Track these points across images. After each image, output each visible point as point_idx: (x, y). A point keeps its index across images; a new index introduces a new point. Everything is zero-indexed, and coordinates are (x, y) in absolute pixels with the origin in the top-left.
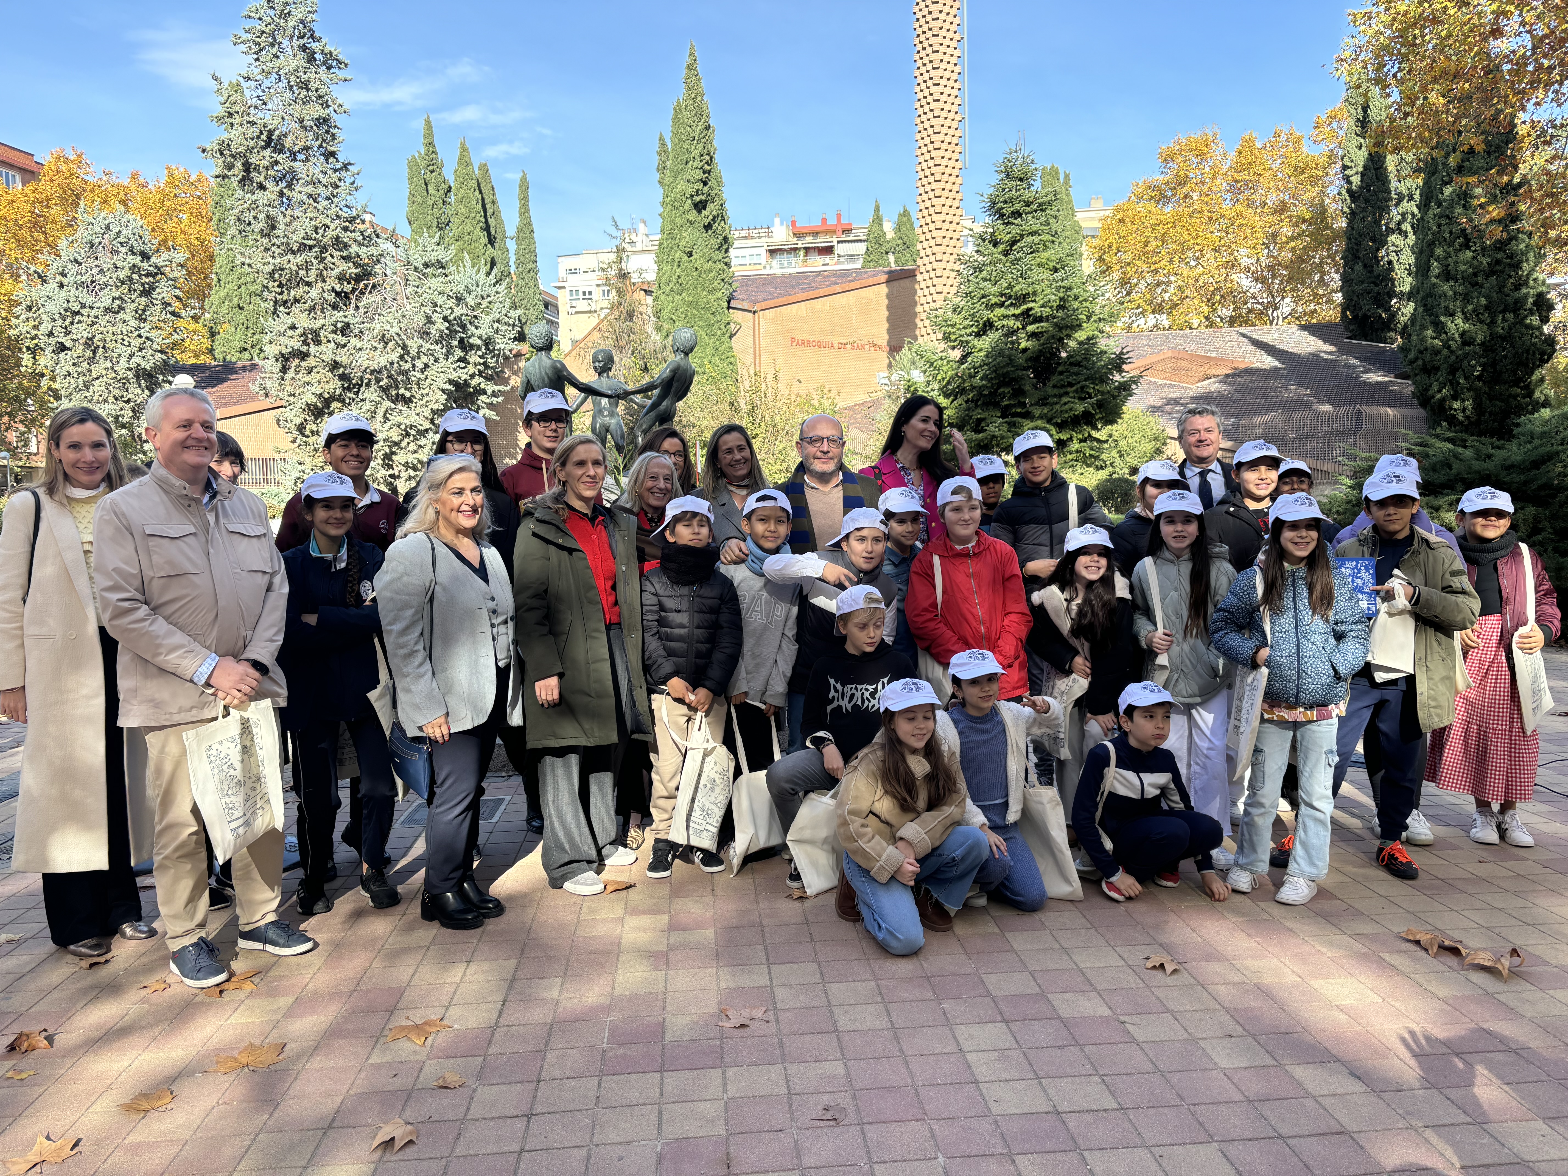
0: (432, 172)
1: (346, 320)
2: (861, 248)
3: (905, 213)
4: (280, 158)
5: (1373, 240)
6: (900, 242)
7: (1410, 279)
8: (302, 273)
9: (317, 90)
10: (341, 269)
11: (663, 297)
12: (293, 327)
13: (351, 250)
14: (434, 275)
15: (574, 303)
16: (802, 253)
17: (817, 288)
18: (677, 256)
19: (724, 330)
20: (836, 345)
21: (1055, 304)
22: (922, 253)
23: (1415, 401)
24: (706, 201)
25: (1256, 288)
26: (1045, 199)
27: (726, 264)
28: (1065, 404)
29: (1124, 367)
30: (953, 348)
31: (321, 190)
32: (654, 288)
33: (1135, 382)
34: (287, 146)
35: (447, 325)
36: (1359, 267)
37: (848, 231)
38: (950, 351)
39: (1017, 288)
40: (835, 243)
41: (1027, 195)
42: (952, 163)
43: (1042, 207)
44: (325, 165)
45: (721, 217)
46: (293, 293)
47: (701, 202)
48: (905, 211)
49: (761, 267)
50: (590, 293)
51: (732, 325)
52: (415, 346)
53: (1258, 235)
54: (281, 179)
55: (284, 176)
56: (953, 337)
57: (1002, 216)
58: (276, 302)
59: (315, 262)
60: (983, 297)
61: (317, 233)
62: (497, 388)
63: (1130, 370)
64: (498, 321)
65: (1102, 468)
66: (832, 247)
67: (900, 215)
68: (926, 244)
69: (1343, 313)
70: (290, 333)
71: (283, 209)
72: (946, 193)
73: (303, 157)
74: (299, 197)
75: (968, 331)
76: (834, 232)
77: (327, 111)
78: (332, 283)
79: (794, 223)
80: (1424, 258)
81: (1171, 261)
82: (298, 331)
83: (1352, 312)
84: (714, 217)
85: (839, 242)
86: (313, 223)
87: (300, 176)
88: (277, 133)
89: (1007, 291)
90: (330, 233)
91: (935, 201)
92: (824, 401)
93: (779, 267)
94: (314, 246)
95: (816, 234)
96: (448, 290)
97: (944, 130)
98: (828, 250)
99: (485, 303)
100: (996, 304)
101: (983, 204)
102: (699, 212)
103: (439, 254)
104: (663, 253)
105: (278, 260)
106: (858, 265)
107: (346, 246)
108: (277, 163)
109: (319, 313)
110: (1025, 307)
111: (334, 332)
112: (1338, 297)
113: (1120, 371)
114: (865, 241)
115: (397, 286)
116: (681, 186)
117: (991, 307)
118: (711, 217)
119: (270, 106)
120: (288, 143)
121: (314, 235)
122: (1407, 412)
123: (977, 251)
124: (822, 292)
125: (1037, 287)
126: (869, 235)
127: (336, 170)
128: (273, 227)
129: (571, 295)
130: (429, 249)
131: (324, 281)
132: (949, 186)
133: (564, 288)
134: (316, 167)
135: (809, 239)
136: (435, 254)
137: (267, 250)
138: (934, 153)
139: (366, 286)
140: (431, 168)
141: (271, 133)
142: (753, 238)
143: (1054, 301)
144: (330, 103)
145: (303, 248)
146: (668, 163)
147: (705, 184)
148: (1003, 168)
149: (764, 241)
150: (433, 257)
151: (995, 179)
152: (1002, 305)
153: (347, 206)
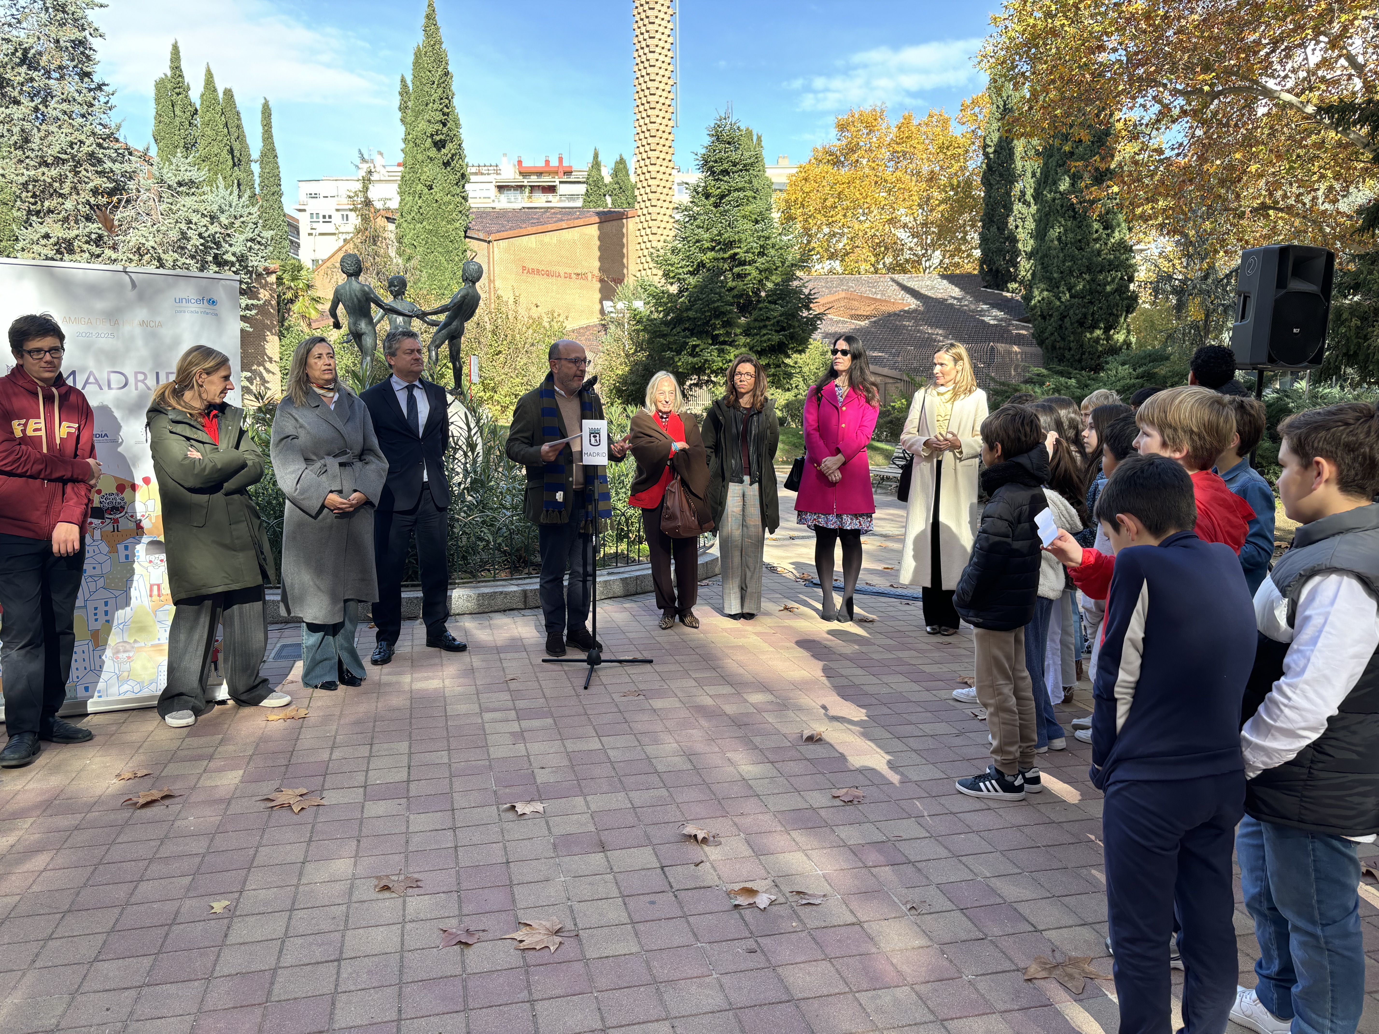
0: (178, 94)
1: (100, 232)
2: (582, 189)
3: (622, 161)
4: (35, 75)
5: (1004, 207)
6: (616, 186)
7: (1032, 242)
8: (56, 185)
9: (73, 14)
10: (95, 183)
11: (405, 225)
12: (47, 236)
13: (105, 166)
14: (188, 194)
15: (315, 225)
16: (527, 190)
17: (545, 223)
18: (418, 188)
19: (462, 256)
20: (562, 275)
21: (757, 251)
22: (639, 198)
23: (1034, 341)
24: (445, 141)
25: (912, 242)
26: (749, 161)
27: (463, 198)
28: (764, 335)
29: (811, 305)
30: (672, 284)
31: (76, 108)
32: (397, 216)
33: (820, 319)
34: (42, 64)
35: (202, 241)
36: (994, 229)
37: (568, 173)
38: (669, 286)
39: (726, 235)
40: (557, 183)
41: (735, 156)
42: (665, 122)
43: (746, 168)
44: (80, 84)
45: (458, 154)
46: (47, 204)
47: (440, 140)
48: (621, 159)
49: (490, 201)
50: (330, 217)
51: (469, 253)
52: (171, 259)
53: (914, 198)
54: (35, 95)
55: (39, 92)
56: (672, 275)
57: (713, 173)
58: (29, 212)
59: (70, 175)
60: (698, 241)
61: (73, 148)
62: (250, 302)
63: (816, 309)
64: (252, 240)
65: (788, 390)
66: (555, 186)
67: (617, 163)
68: (642, 191)
69: (981, 266)
70: (43, 242)
71: (37, 124)
72: (660, 148)
73: (57, 75)
74: (55, 113)
75: (685, 270)
76: (556, 173)
77: (84, 34)
78: (85, 196)
79: (520, 162)
80: (1043, 226)
81: (845, 216)
82: (52, 241)
83: (988, 266)
84: (453, 155)
85: (561, 182)
86: (68, 139)
87: (54, 93)
88: (33, 51)
89: (718, 238)
90: (85, 149)
91: (651, 154)
92: (554, 324)
93: (507, 202)
94: (67, 161)
95: (540, 174)
96: (202, 209)
97: (659, 92)
98: (551, 189)
99: (237, 223)
100: (708, 248)
101: (697, 162)
102: (439, 150)
103: (194, 174)
104: (406, 185)
105: (33, 172)
106: (579, 203)
107: (100, 161)
108: (32, 80)
109: (72, 223)
110: (732, 252)
111: (87, 242)
112: (977, 253)
113: (809, 309)
114: (584, 183)
115: (151, 203)
116: (422, 125)
117: (703, 250)
118: (450, 155)
119: (24, 25)
120: (43, 61)
121: (69, 150)
122: (1028, 349)
123: (692, 202)
124: (550, 227)
125: (743, 236)
126: (588, 179)
127: (90, 90)
128: (27, 141)
129: (312, 218)
130: (183, 169)
131: (78, 194)
132: (662, 142)
133: (304, 210)
134: (71, 86)
135: (534, 178)
136: (188, 174)
137: (21, 161)
138: (650, 112)
139: (120, 201)
140: (177, 90)
141: (26, 51)
142: (482, 174)
143: (756, 248)
144: (86, 26)
145: (58, 161)
146: (410, 104)
147: (444, 125)
148: (713, 132)
149: (492, 178)
150: (186, 177)
151: (707, 141)
152: (713, 249)
153: (100, 124)
